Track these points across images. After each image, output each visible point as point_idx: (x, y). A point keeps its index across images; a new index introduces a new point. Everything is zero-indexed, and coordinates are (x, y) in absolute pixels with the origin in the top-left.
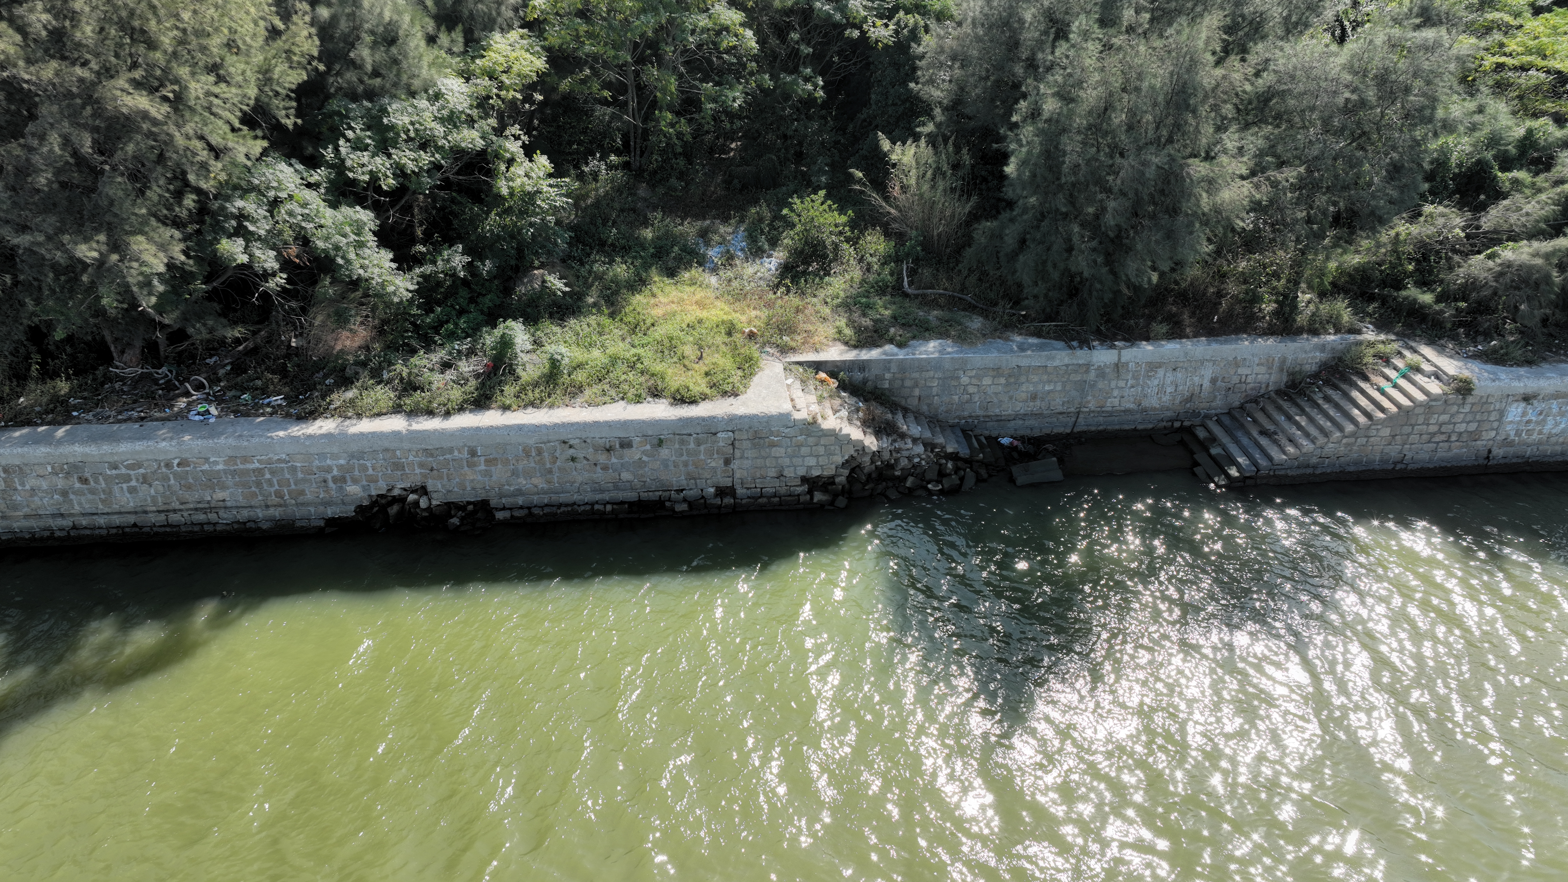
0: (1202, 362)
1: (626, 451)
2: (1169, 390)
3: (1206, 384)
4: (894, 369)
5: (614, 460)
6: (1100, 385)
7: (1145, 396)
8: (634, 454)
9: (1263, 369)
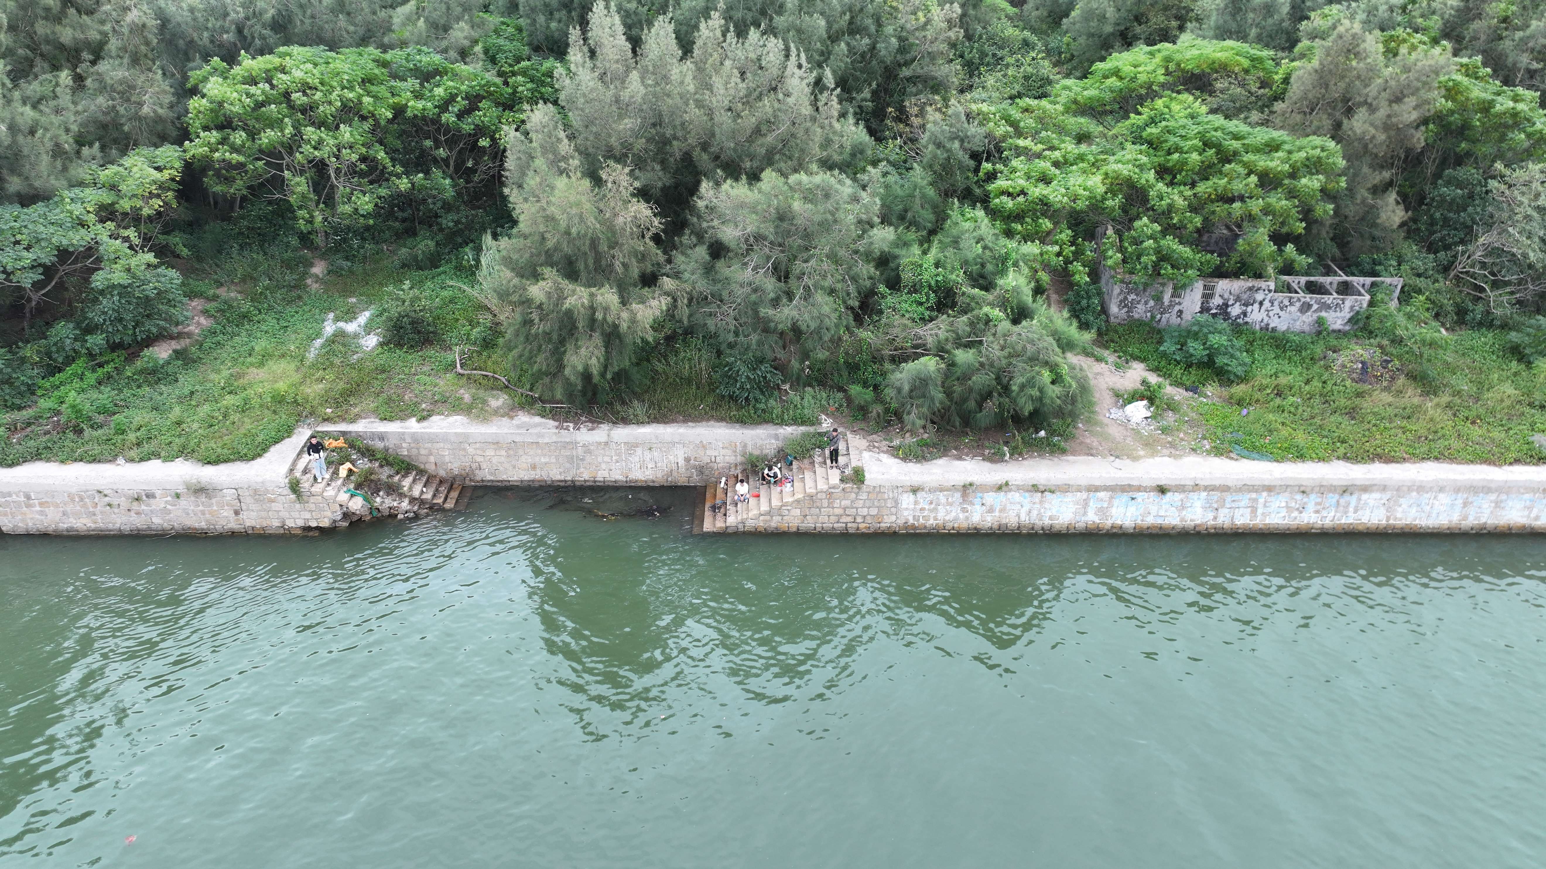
0: (674, 444)
1: (152, 501)
2: (650, 466)
3: (682, 462)
4: (408, 440)
5: (143, 507)
6: (589, 459)
7: (630, 469)
8: (158, 504)
9: (729, 452)
